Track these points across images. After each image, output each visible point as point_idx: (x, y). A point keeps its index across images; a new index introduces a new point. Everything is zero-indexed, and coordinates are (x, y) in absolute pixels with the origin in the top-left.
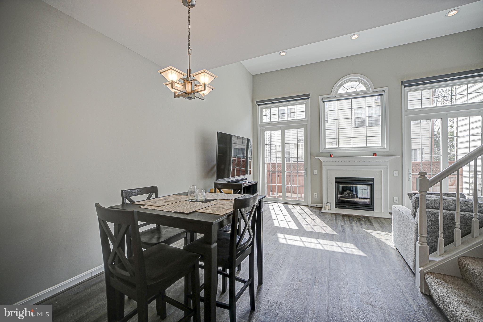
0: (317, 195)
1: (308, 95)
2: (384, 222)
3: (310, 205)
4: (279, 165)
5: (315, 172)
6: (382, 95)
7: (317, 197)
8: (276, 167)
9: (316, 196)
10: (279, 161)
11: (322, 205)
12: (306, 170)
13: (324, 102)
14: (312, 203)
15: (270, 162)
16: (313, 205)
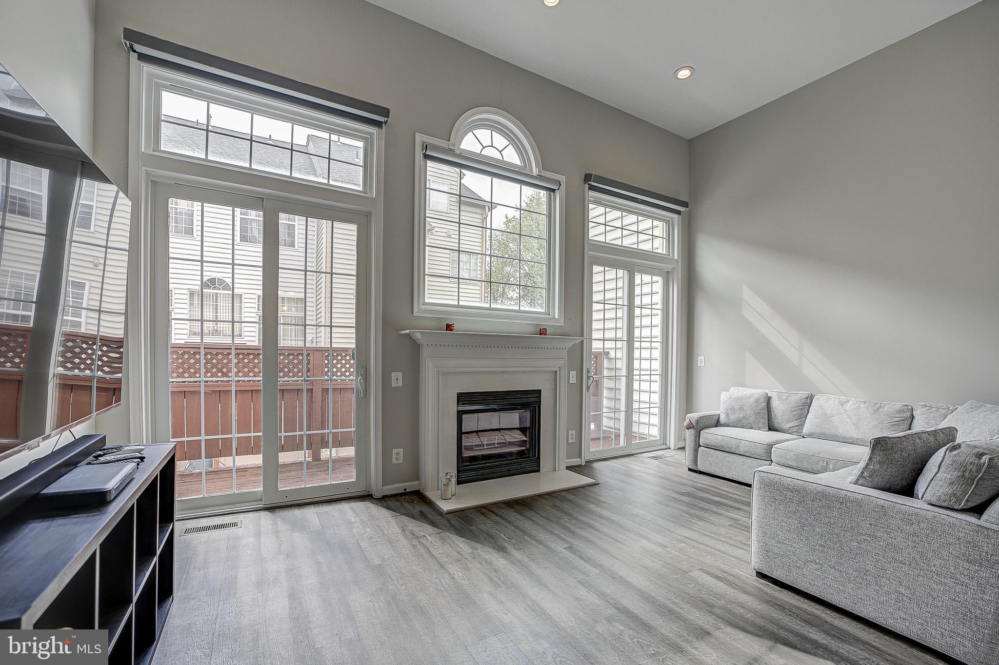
0: (401, 456)
1: (385, 112)
2: (571, 497)
3: (378, 490)
4: (217, 354)
5: (397, 379)
6: (553, 190)
7: (401, 461)
8: (233, 365)
9: (398, 455)
10: (251, 336)
11: (417, 482)
12: (363, 370)
13: (427, 157)
14: (385, 486)
15: (197, 339)
16: (390, 489)
